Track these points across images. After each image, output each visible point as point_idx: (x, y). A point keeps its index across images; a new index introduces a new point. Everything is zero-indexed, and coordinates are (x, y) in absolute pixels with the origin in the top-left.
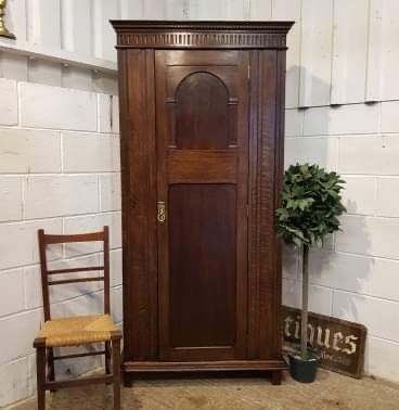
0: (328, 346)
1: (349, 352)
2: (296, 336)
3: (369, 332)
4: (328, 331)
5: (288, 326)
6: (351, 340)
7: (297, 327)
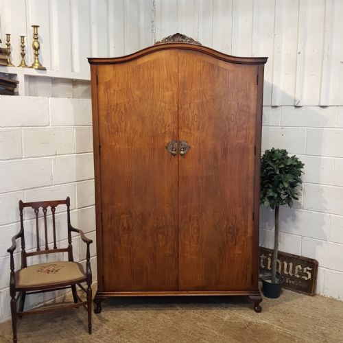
0: (291, 275)
1: (306, 279)
2: (269, 268)
3: (320, 265)
4: (291, 264)
5: (262, 261)
6: (307, 270)
7: (269, 262)
